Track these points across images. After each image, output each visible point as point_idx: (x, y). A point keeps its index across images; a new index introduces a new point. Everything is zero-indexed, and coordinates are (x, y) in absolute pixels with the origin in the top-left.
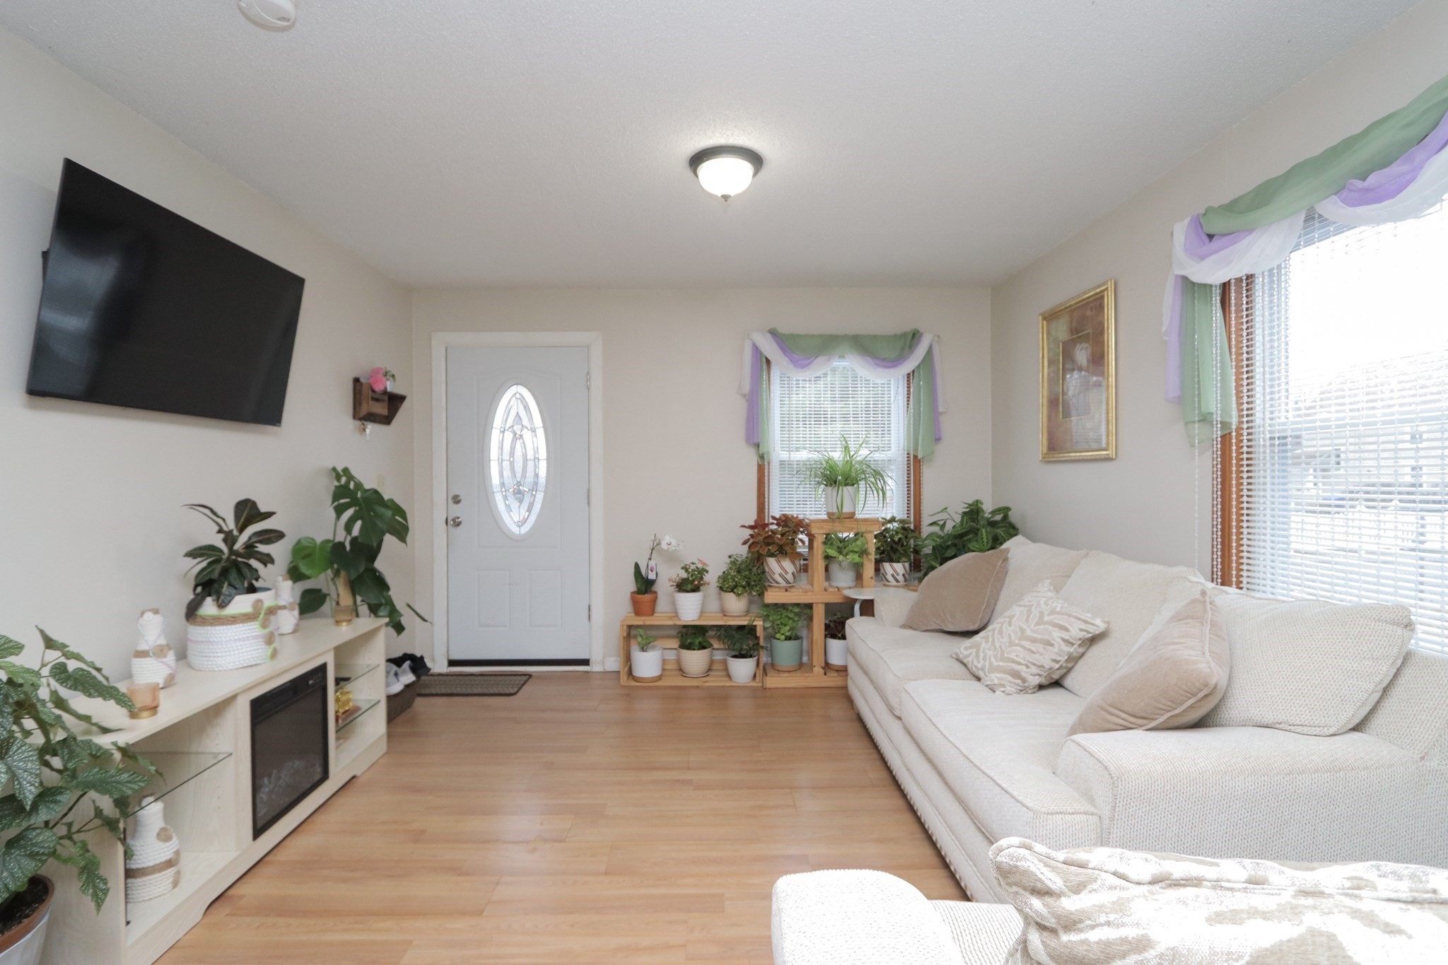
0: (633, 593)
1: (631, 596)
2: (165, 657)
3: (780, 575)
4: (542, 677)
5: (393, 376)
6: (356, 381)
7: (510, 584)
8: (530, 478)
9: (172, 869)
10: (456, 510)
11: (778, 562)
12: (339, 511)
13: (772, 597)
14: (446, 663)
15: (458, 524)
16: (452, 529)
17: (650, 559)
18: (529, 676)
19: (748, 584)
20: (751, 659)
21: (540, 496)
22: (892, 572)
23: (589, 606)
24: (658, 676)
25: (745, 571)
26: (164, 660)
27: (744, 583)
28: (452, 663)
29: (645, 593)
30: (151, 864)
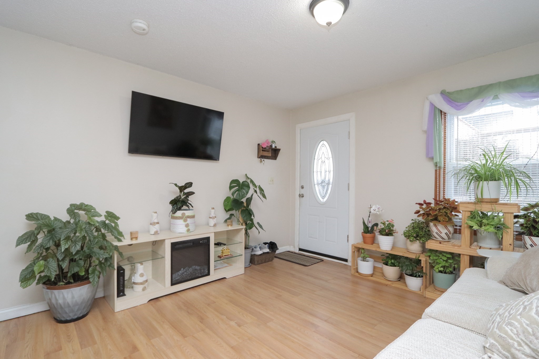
0: (362, 232)
1: (362, 234)
2: (155, 225)
3: (437, 233)
4: (328, 262)
5: (275, 142)
6: (259, 145)
7: (319, 222)
8: (327, 179)
9: (142, 285)
10: (303, 191)
11: (435, 226)
12: (231, 188)
13: (431, 245)
14: (298, 249)
15: (303, 196)
16: (301, 198)
17: (369, 217)
18: (322, 260)
19: (417, 236)
20: (419, 278)
21: (330, 186)
22: (531, 243)
23: (348, 236)
24: (371, 274)
25: (416, 228)
26: (155, 226)
27: (415, 235)
28: (300, 250)
29: (367, 233)
30: (138, 282)
